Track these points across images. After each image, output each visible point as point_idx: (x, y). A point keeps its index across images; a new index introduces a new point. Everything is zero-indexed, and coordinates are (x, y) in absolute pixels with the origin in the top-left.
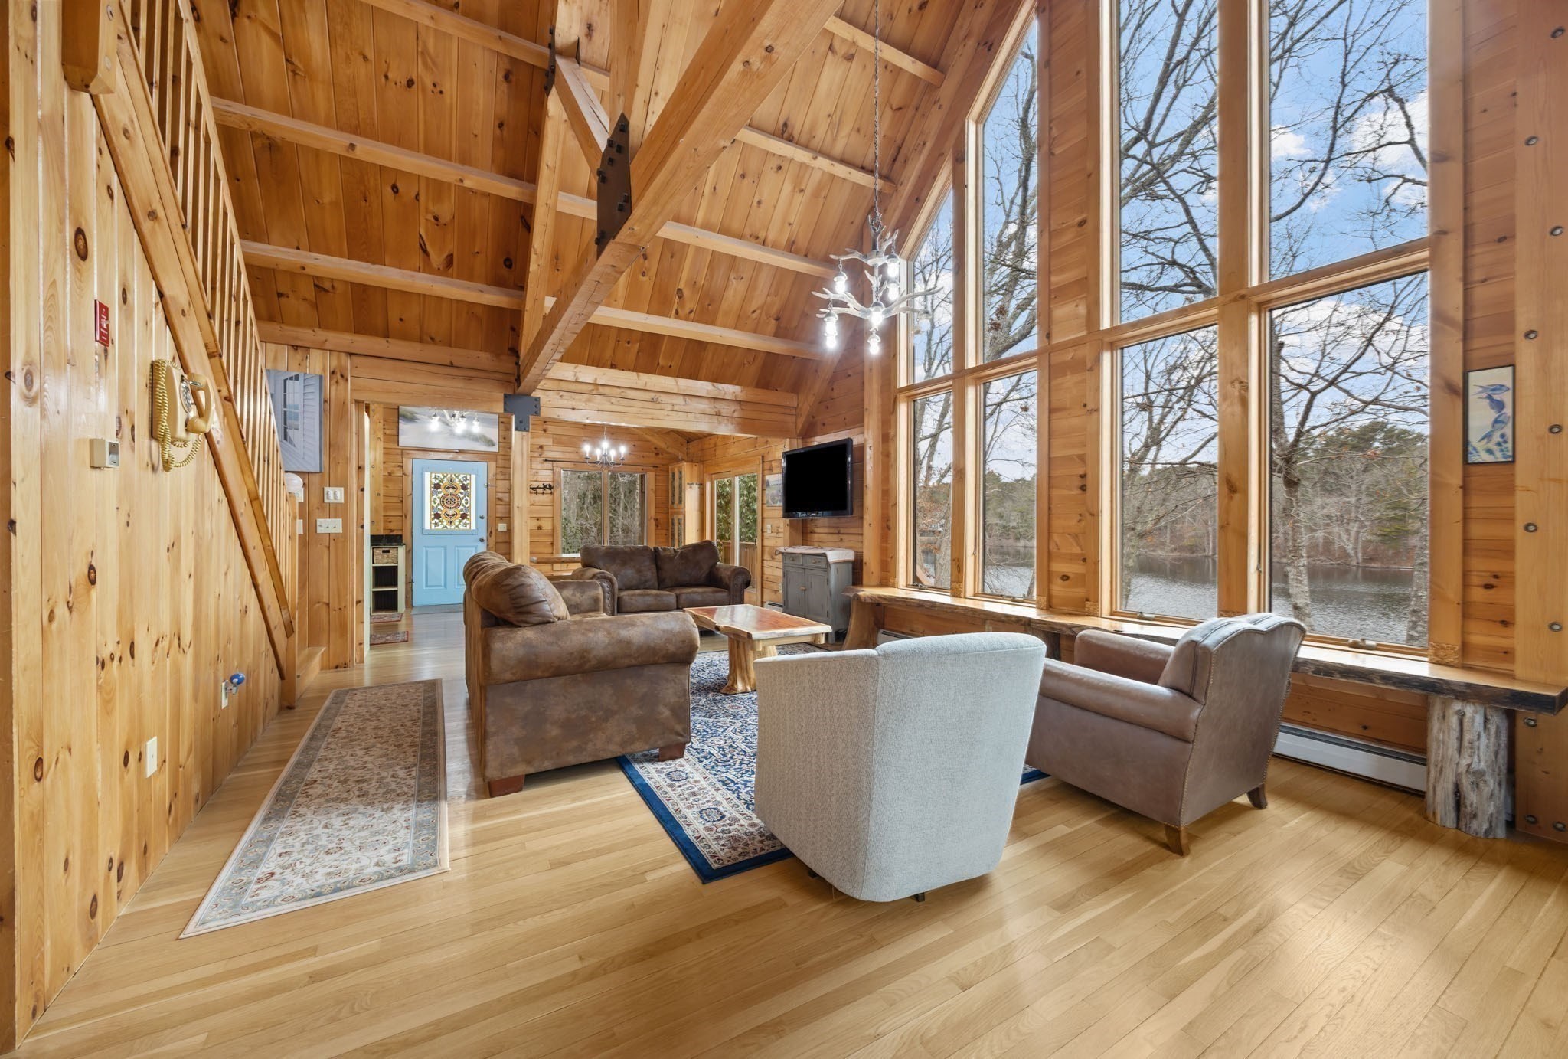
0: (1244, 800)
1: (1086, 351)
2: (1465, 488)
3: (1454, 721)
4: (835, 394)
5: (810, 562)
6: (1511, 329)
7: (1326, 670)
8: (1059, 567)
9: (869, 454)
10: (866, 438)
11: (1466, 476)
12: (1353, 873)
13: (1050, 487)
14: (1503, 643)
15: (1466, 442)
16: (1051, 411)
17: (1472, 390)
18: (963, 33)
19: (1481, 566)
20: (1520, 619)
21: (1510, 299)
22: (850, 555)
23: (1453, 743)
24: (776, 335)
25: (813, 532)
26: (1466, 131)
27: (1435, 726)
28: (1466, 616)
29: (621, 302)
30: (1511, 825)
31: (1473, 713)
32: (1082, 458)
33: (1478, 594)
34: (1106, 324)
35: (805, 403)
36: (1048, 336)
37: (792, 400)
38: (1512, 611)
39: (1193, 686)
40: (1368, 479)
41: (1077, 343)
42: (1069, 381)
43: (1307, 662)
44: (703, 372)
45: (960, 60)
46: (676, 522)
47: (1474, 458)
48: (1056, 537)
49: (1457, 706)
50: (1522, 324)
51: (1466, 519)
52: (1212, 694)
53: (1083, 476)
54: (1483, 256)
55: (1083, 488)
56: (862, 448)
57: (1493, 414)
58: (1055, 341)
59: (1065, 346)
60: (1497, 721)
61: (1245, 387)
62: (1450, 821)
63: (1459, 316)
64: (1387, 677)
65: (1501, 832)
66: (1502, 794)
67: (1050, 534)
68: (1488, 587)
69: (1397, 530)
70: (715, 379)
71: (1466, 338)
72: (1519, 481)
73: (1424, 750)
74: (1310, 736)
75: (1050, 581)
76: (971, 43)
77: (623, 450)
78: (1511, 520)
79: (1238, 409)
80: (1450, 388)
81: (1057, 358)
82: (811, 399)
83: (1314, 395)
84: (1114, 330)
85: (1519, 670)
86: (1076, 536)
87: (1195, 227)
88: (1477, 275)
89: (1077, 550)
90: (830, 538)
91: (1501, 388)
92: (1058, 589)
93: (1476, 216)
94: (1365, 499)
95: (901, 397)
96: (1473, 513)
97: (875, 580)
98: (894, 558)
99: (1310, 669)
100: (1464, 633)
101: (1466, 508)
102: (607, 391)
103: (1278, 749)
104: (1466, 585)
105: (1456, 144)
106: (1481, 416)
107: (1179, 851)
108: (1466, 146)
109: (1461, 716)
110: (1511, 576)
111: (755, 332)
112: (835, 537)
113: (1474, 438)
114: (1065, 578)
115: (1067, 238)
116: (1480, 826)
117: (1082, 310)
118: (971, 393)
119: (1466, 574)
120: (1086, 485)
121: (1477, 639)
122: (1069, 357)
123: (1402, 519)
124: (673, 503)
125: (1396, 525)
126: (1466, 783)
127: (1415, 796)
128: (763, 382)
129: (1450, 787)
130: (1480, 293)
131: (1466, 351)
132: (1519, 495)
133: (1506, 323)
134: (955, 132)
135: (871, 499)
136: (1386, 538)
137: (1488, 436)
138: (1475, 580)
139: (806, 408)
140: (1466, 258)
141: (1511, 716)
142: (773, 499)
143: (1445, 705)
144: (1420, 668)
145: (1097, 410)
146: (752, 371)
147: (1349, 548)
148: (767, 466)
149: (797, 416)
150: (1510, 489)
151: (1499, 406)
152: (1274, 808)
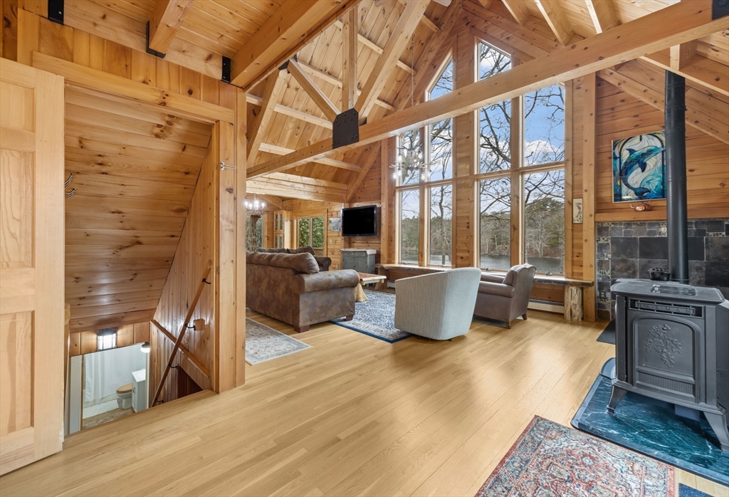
0: (521, 318)
1: (469, 181)
2: (572, 230)
3: (570, 291)
4: (365, 186)
5: (357, 254)
6: (582, 189)
7: (541, 281)
8: (460, 254)
9: (384, 212)
10: (383, 205)
11: (573, 227)
12: (549, 329)
13: (456, 227)
14: (581, 271)
15: (572, 218)
16: (457, 200)
17: (574, 204)
18: (424, 59)
19: (576, 251)
20: (584, 265)
21: (582, 180)
22: (374, 252)
23: (570, 298)
24: (343, 161)
25: (354, 242)
26: (573, 134)
27: (566, 293)
28: (573, 265)
29: (285, 145)
30: (582, 319)
31: (574, 289)
32: (468, 217)
33: (576, 259)
34: (476, 173)
35: (352, 189)
36: (456, 174)
37: (344, 187)
38: (582, 262)
39: (512, 282)
40: (545, 221)
41: (466, 178)
42: (464, 190)
43: (536, 279)
44: (312, 174)
45: (423, 68)
46: (278, 238)
47: (574, 222)
48: (459, 244)
49: (571, 288)
50: (584, 188)
51: (573, 238)
52: (517, 284)
53: (468, 223)
54: (576, 168)
55: (468, 227)
56: (380, 208)
57: (578, 211)
58: (458, 176)
59: (461, 178)
60: (579, 291)
61: (518, 198)
62: (569, 319)
63: (571, 184)
64: (555, 281)
65: (580, 320)
66: (580, 310)
67: (456, 243)
68: (578, 256)
69: (555, 243)
70: (316, 178)
71: (573, 189)
72: (584, 229)
73: (563, 302)
74: (536, 302)
75: (456, 259)
76: (428, 63)
77: (263, 205)
78: (582, 239)
79: (516, 204)
80: (569, 203)
81: (459, 182)
82: (354, 187)
83: (530, 192)
84: (477, 175)
85: (584, 278)
86: (466, 244)
87: (489, 122)
88: (575, 173)
89: (466, 248)
90: (363, 245)
91: (580, 204)
92: (459, 261)
93: (575, 157)
94: (544, 230)
95: (397, 190)
96: (575, 237)
97: (386, 260)
98: (394, 252)
99: (536, 281)
100: (572, 269)
101: (573, 235)
102: (274, 181)
103: (528, 307)
104: (573, 256)
105: (571, 137)
106: (576, 211)
107: (509, 328)
108: (573, 138)
109: (572, 290)
110: (582, 253)
111: (335, 159)
112: (366, 245)
113: (574, 217)
114: (462, 258)
115: (463, 141)
116: (576, 318)
117: (468, 167)
118: (426, 190)
119: (573, 253)
120: (469, 226)
121: (575, 271)
122: (463, 182)
123: (557, 238)
124: (276, 229)
125: (554, 241)
126: (573, 308)
127: (562, 315)
128: (335, 180)
129: (569, 309)
130: (576, 177)
131: (573, 193)
132: (584, 232)
133: (581, 187)
134: (421, 94)
135: (384, 229)
136: (552, 246)
137: (577, 216)
138: (575, 255)
139: (352, 191)
140: (573, 168)
141: (582, 289)
142: (333, 228)
143: (568, 287)
144: (563, 279)
145: (473, 201)
146: (331, 175)
147: (539, 250)
148: (329, 214)
149: (347, 194)
150: (581, 230)
151: (579, 208)
152: (528, 319)
